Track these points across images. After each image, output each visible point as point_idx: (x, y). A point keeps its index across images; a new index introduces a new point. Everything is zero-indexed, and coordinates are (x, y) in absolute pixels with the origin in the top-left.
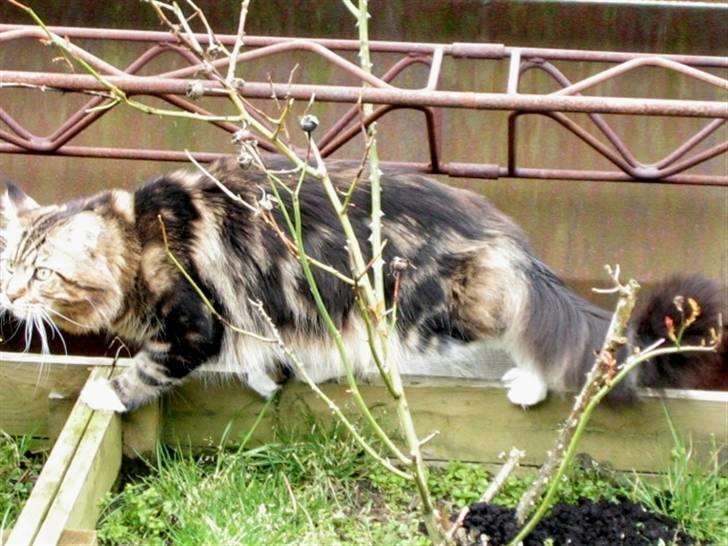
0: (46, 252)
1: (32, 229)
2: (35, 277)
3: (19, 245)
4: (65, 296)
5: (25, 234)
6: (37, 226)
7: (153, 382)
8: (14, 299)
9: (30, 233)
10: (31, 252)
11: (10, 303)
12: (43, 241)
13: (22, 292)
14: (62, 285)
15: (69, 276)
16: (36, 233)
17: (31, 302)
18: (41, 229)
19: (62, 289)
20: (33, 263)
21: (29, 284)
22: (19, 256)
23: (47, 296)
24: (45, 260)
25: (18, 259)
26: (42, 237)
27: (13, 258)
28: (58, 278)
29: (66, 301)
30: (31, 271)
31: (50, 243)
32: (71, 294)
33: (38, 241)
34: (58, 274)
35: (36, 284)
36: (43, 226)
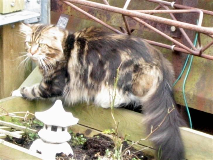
0: (42, 39)
1: (35, 31)
2: (39, 46)
3: (32, 37)
4: (48, 52)
6: (37, 30)
7: (34, 94)
8: (33, 54)
9: (35, 33)
10: (37, 39)
13: (36, 52)
15: (50, 45)
16: (37, 33)
17: (39, 55)
18: (38, 31)
19: (48, 50)
20: (39, 42)
21: (38, 49)
23: (44, 52)
24: (42, 41)
25: (33, 41)
26: (39, 34)
27: (31, 41)
28: (47, 46)
30: (38, 45)
31: (42, 35)
32: (50, 51)
33: (38, 35)
34: (47, 45)
35: (40, 48)
36: (39, 30)
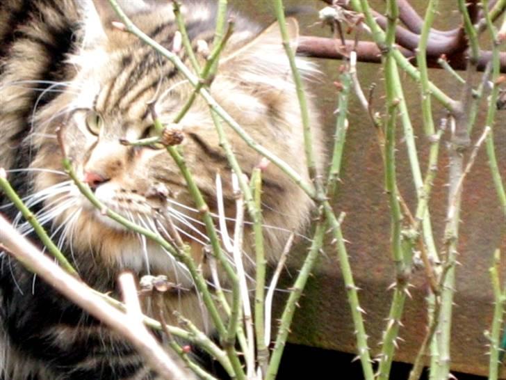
3: (113, 81)
5: (126, 61)
8: (97, 182)
10: (140, 94)
12: (171, 75)
22: (113, 99)
25: (110, 107)
27: (100, 106)
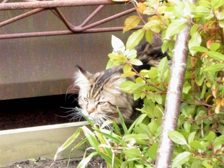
1: (95, 84)
2: (99, 103)
3: (90, 92)
4: (110, 111)
5: (92, 86)
6: (96, 82)
8: (90, 113)
9: (94, 86)
11: (88, 114)
12: (102, 89)
13: (93, 110)
14: (110, 107)
15: (113, 103)
16: (97, 86)
17: (97, 114)
18: (99, 84)
19: (110, 108)
20: (98, 100)
21: (96, 107)
23: (104, 111)
25: (91, 97)
26: (101, 87)
27: (88, 97)
28: (109, 104)
29: (111, 113)
31: (105, 90)
32: (113, 110)
33: (99, 89)
34: (109, 102)
35: (99, 106)
36: (99, 82)
